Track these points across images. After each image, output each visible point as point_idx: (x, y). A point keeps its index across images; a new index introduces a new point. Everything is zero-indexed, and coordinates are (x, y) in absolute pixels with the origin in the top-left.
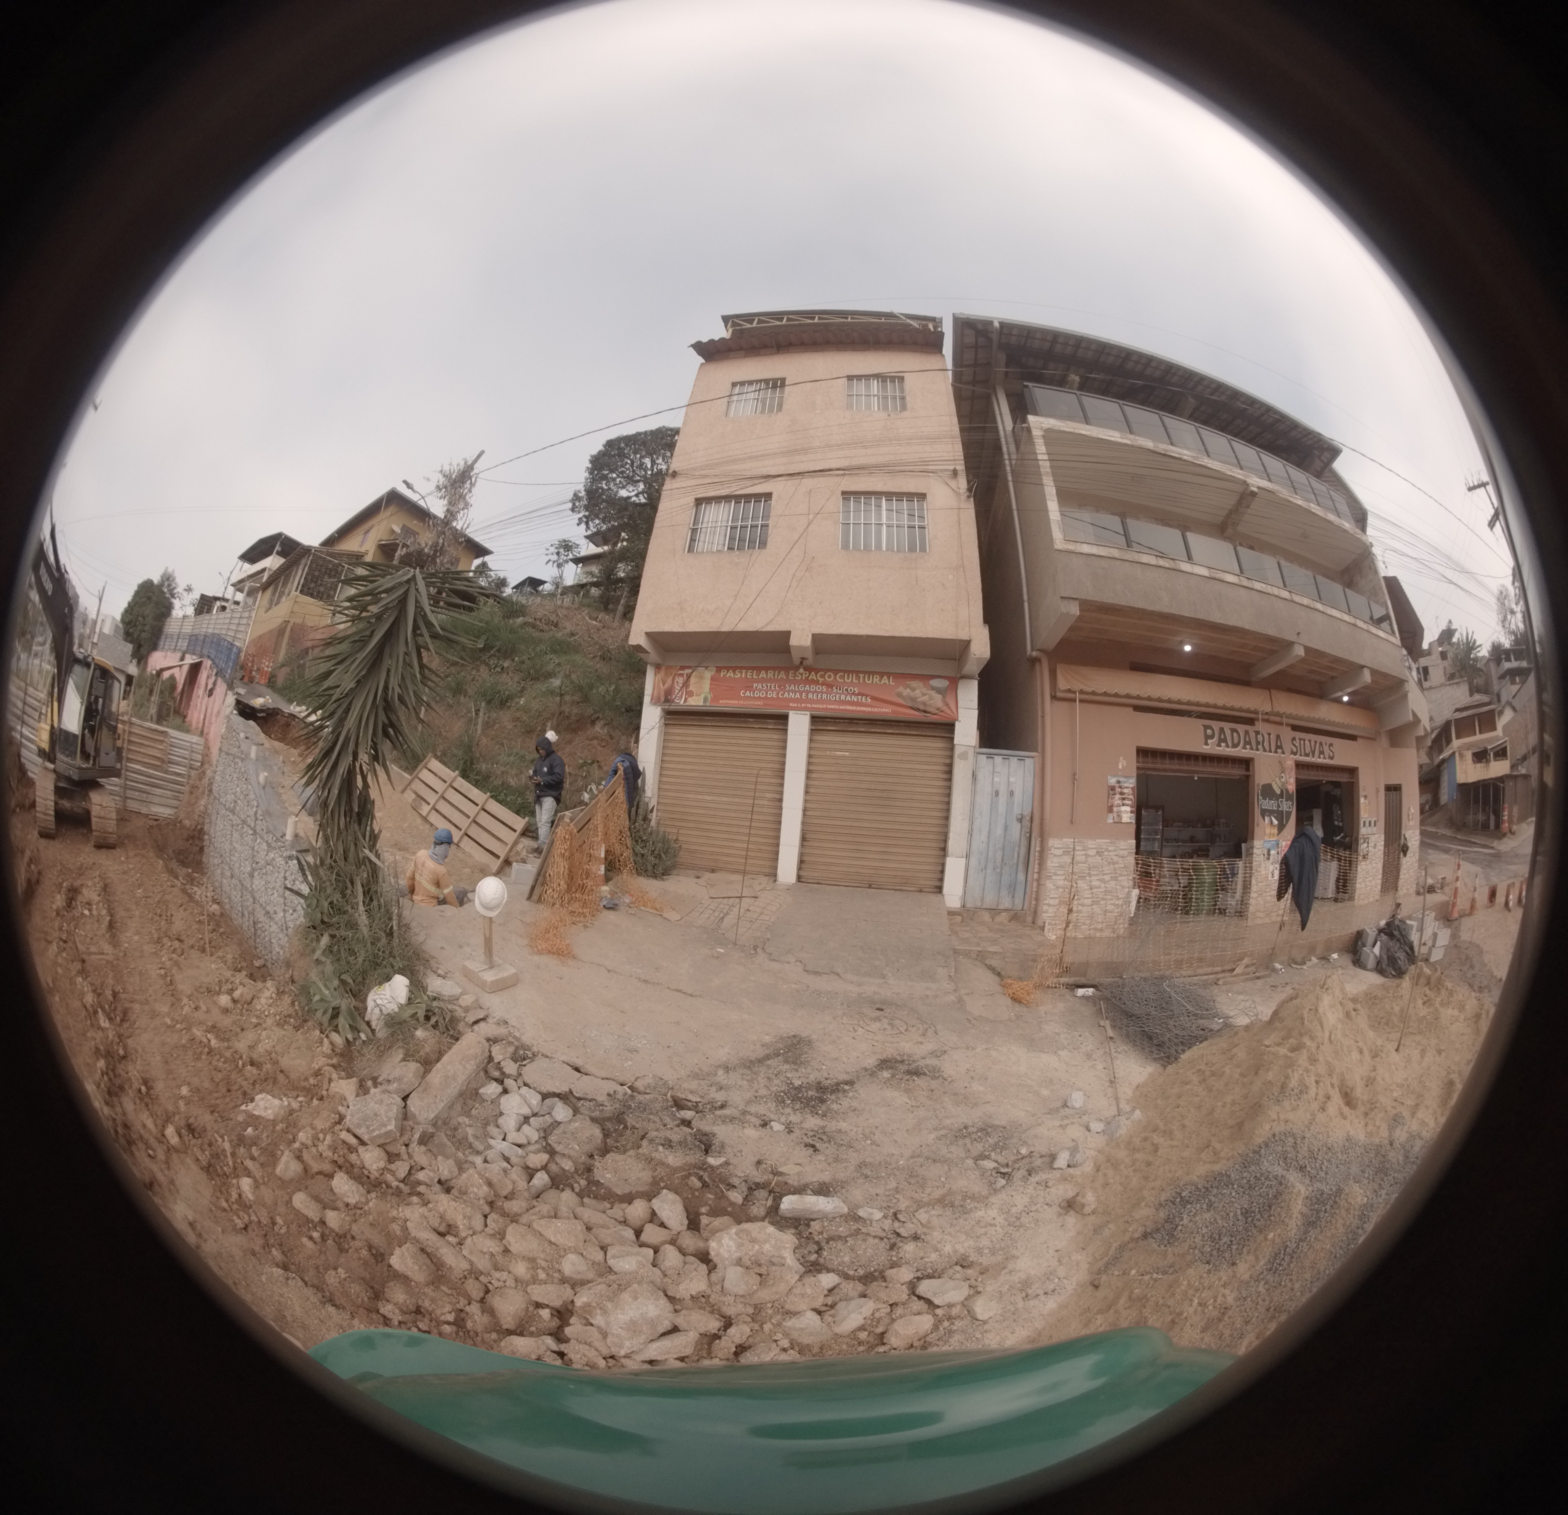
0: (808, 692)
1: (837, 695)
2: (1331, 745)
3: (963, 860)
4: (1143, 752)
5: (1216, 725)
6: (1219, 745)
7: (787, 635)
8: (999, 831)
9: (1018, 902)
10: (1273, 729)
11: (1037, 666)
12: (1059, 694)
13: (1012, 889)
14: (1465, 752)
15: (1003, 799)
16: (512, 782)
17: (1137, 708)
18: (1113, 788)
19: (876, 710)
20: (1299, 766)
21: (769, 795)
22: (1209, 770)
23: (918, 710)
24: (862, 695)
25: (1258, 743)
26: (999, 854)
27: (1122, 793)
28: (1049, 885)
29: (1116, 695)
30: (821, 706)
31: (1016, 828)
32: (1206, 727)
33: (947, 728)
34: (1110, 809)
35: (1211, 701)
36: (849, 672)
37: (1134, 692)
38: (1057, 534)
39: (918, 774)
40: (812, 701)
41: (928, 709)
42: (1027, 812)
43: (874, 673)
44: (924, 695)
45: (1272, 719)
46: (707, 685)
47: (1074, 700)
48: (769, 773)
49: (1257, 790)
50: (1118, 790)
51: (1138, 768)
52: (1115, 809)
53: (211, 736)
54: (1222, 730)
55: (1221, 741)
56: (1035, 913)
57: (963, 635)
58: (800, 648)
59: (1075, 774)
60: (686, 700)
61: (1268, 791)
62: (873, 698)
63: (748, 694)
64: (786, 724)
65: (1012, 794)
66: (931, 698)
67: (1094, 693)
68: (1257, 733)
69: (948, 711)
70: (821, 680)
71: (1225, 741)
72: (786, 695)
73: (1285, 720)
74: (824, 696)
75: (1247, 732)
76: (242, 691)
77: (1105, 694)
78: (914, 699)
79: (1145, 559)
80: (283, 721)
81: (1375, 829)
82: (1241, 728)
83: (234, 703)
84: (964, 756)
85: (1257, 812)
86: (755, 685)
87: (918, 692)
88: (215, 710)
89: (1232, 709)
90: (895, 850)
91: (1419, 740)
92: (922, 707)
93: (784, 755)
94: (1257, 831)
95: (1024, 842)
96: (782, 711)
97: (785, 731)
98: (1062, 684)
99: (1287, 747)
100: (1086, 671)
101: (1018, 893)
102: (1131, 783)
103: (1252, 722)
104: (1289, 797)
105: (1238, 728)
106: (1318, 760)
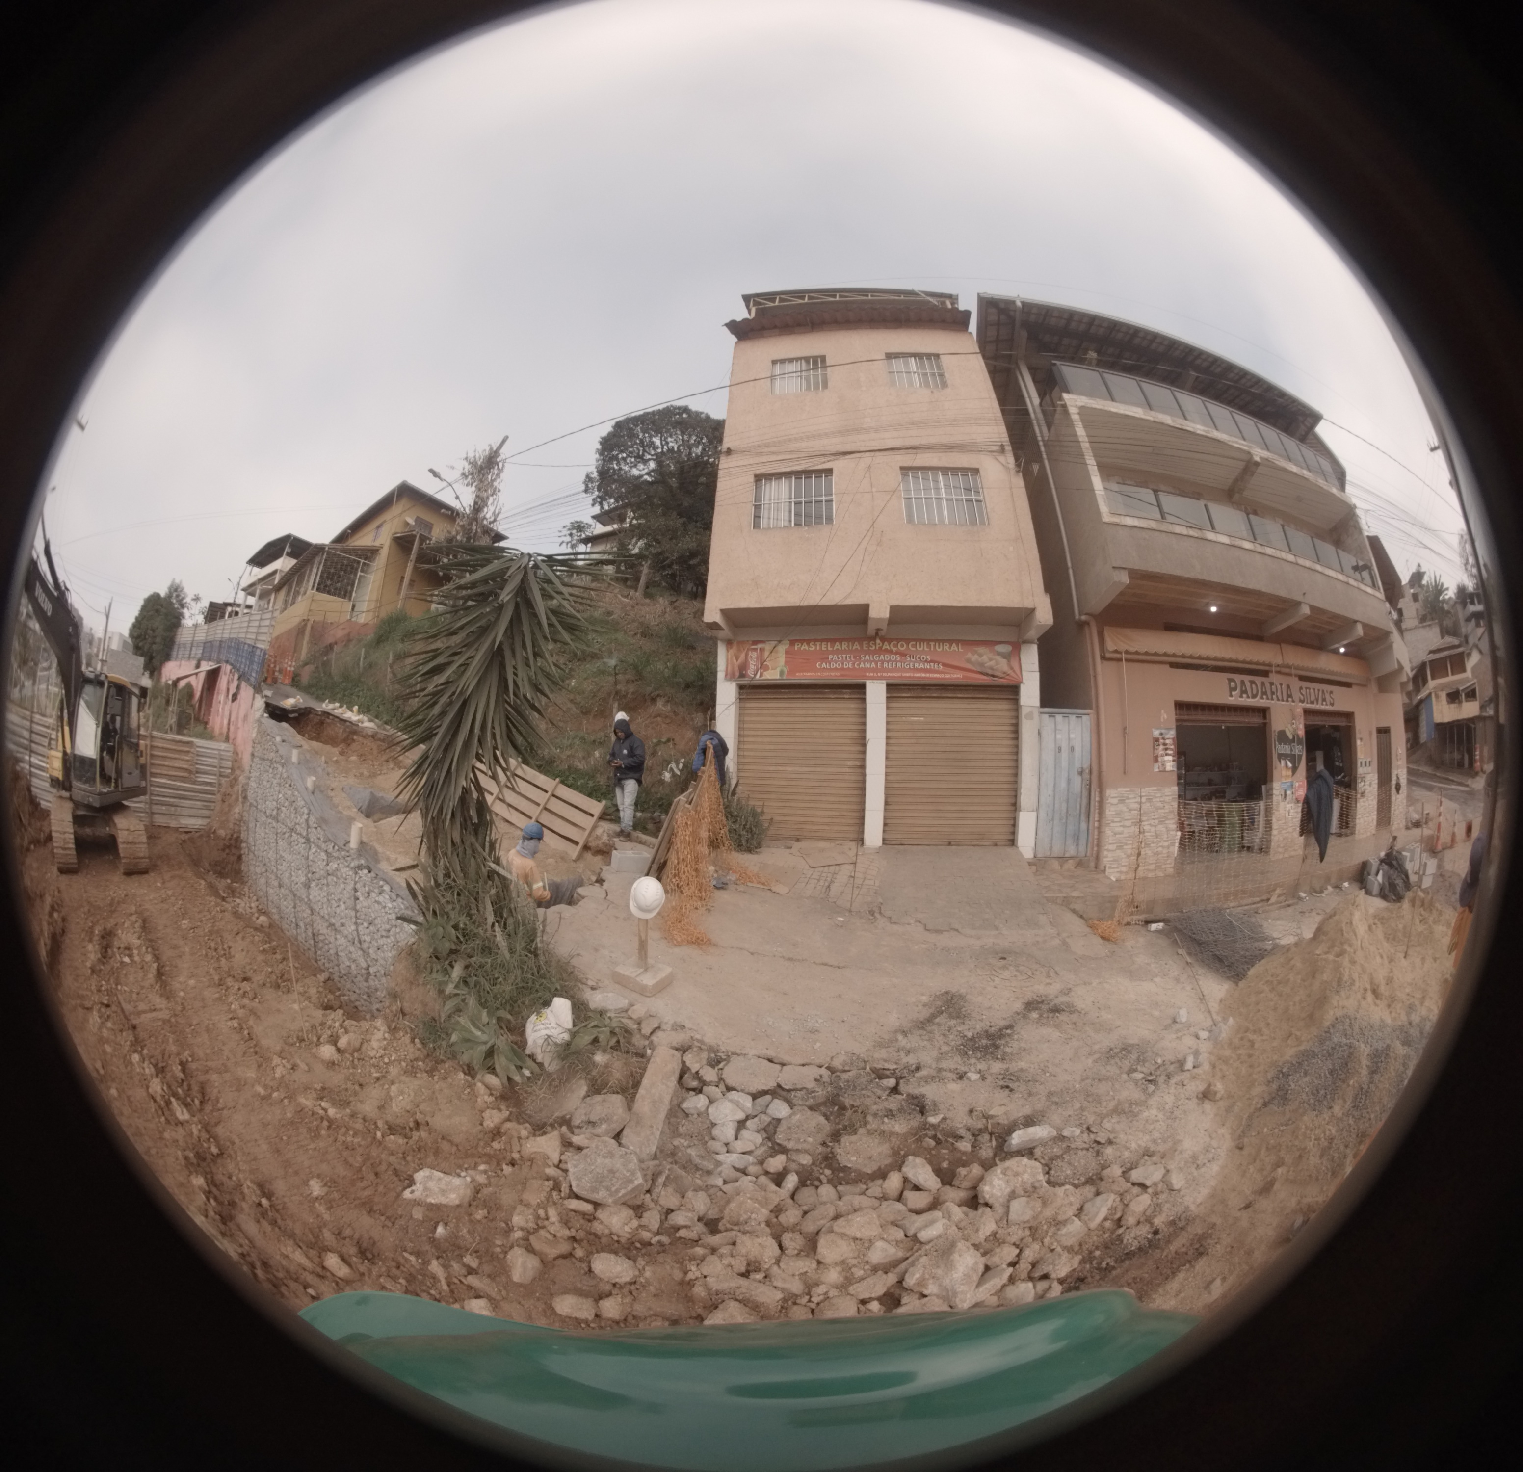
0: (883, 662)
1: (911, 663)
2: (1331, 692)
3: (1035, 814)
4: (1180, 706)
5: (1238, 678)
6: (1241, 696)
7: (866, 608)
8: (1063, 785)
9: (1082, 849)
10: (1284, 681)
11: (1086, 629)
12: (1108, 655)
13: (1076, 838)
14: (1440, 693)
15: (1065, 755)
16: (580, 765)
17: (1172, 665)
18: (1157, 740)
19: (948, 676)
20: (1307, 712)
21: (850, 763)
22: (1234, 719)
23: (986, 674)
24: (934, 662)
25: (1273, 693)
26: (1064, 806)
27: (1165, 744)
28: (1108, 832)
29: (1156, 654)
30: (896, 675)
31: (1077, 781)
32: (1230, 680)
33: (1012, 691)
34: (1156, 760)
35: (1234, 657)
36: (921, 640)
37: (1170, 651)
38: (1104, 508)
39: (988, 735)
40: (887, 670)
41: (996, 673)
42: (1086, 765)
43: (943, 641)
44: (991, 660)
45: (1284, 670)
46: (781, 659)
47: (1120, 660)
48: (848, 741)
49: (1274, 736)
50: (1161, 741)
51: (1177, 720)
52: (1160, 759)
53: (239, 741)
54: (1243, 682)
55: (1243, 692)
56: (1097, 858)
57: (1028, 604)
58: (879, 620)
59: (1125, 728)
60: (761, 675)
61: (1282, 737)
62: (944, 665)
63: (824, 665)
64: (864, 693)
65: (1072, 749)
66: (997, 663)
67: (1137, 653)
68: (1272, 684)
69: (1013, 674)
70: (894, 649)
71: (1246, 692)
72: (862, 665)
73: (1293, 671)
74: (899, 665)
75: (1263, 684)
76: (269, 693)
77: (1147, 653)
78: (982, 665)
79: (1178, 529)
80: (316, 720)
81: (1369, 769)
83: (264, 706)
84: (1030, 716)
85: (1274, 756)
86: (830, 657)
87: (985, 658)
88: (242, 715)
89: (1250, 663)
90: (971, 808)
91: (1403, 685)
92: (990, 672)
93: (864, 724)
94: (1276, 774)
95: (1085, 794)
96: (860, 681)
97: (864, 700)
98: (1110, 646)
99: (1297, 695)
100: (1129, 632)
101: (1083, 841)
102: (1171, 734)
103: (1265, 674)
104: (1300, 743)
105: (1258, 680)
106: (1321, 706)
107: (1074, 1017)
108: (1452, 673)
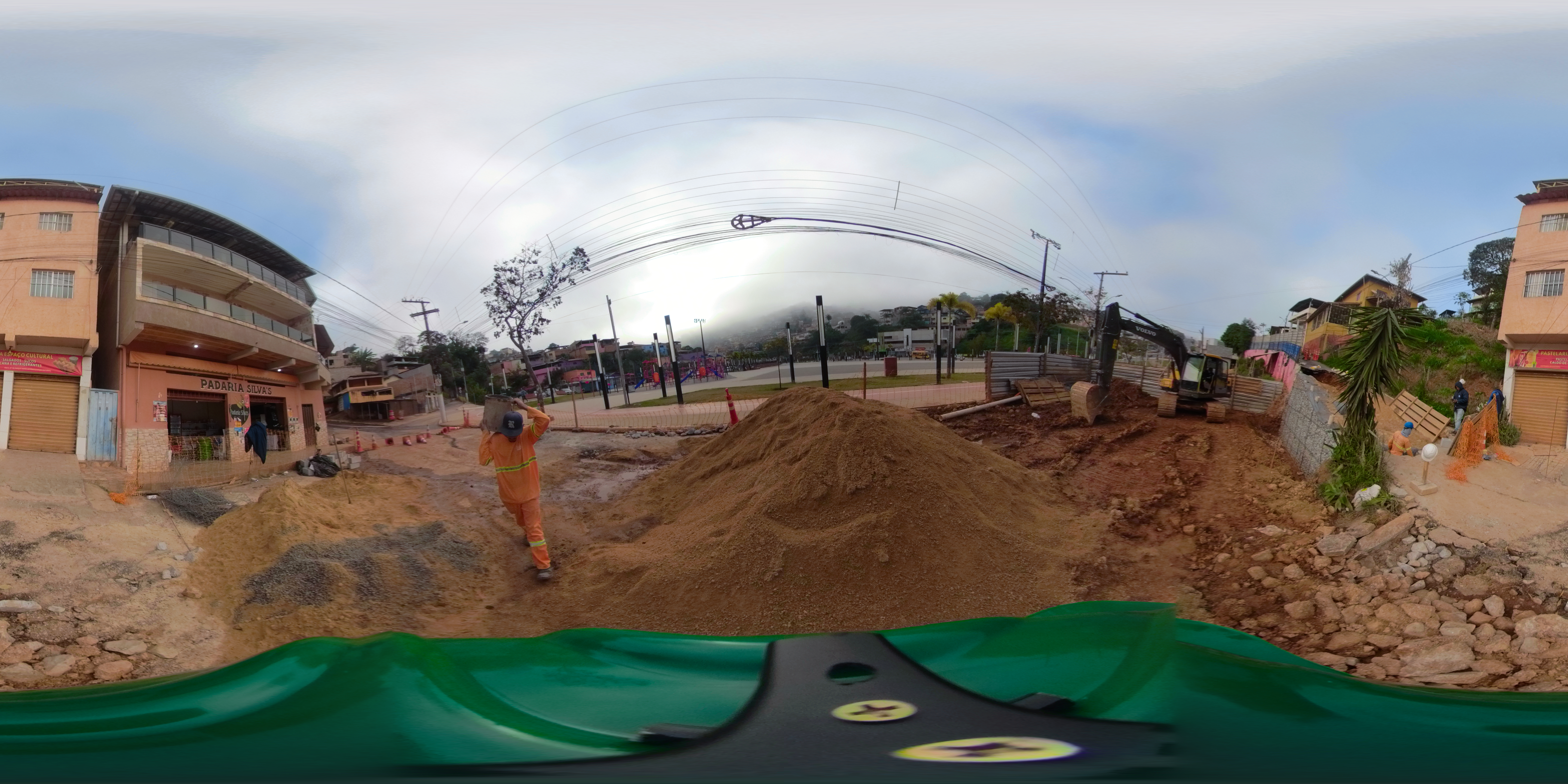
0: (12, 362)
1: (25, 363)
2: (270, 388)
3: (85, 439)
4: (170, 391)
5: (207, 380)
6: (209, 388)
7: (5, 335)
8: (101, 426)
9: (113, 457)
10: (237, 382)
11: (119, 351)
12: (131, 365)
13: (109, 452)
14: (358, 392)
15: (102, 411)
17: (172, 372)
18: (156, 406)
19: (44, 370)
20: (251, 397)
22: (203, 399)
23: (62, 370)
24: (38, 363)
25: (229, 387)
26: (102, 436)
27: (160, 409)
28: (127, 450)
29: (161, 366)
30: (17, 368)
31: (109, 424)
32: (202, 380)
33: (76, 379)
34: (155, 416)
35: (207, 368)
36: (30, 352)
37: (172, 365)
38: (138, 293)
39: (64, 400)
40: (13, 366)
41: (68, 370)
42: (114, 417)
43: (41, 354)
44: (66, 363)
45: (237, 377)
47: (138, 368)
49: (229, 407)
50: (158, 407)
51: (168, 398)
52: (157, 415)
54: (211, 382)
55: (210, 386)
56: (122, 462)
57: (86, 337)
58: (10, 342)
59: (137, 400)
61: (235, 407)
62: (42, 365)
64: (4, 377)
65: (107, 409)
66: (70, 365)
67: (147, 364)
68: (229, 383)
69: (77, 371)
70: (17, 356)
71: (212, 386)
72: (3, 363)
73: (244, 378)
74: (20, 363)
75: (224, 383)
77: (154, 365)
78: (62, 366)
79: (182, 307)
81: (297, 422)
82: (221, 381)
84: (86, 392)
85: (230, 415)
87: (63, 362)
89: (214, 372)
90: (51, 434)
91: (324, 387)
92: (65, 369)
94: (230, 424)
95: (113, 431)
97: (3, 380)
98: (132, 360)
99: (245, 388)
100: (144, 354)
101: (113, 454)
102: (165, 404)
103: (226, 378)
104: (246, 410)
106: (261, 394)
107: (82, 543)
108: (368, 385)
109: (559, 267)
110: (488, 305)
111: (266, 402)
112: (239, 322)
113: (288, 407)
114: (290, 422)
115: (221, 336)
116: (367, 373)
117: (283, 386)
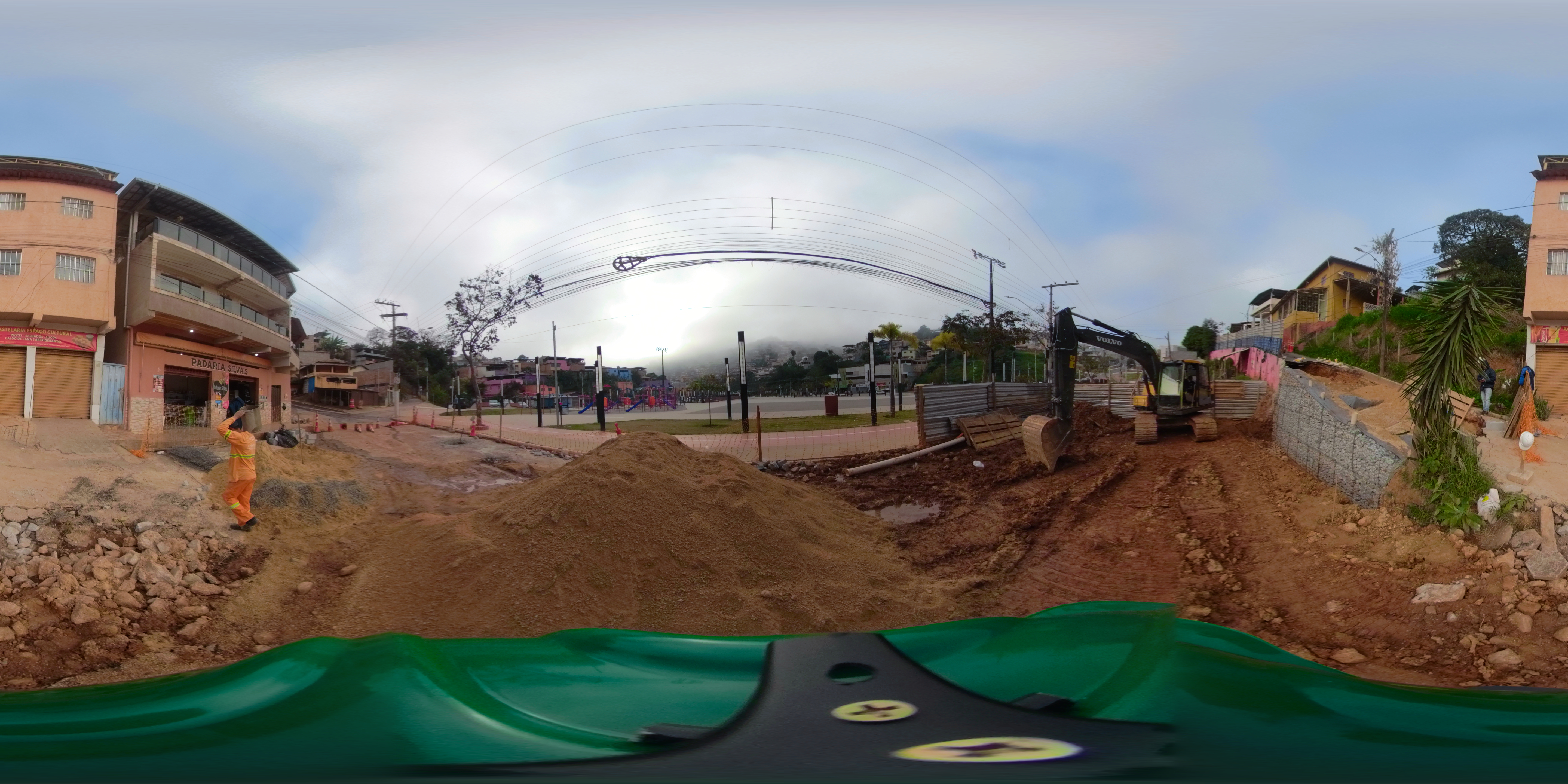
0: (35, 338)
1: (46, 339)
2: (247, 369)
3: (99, 406)
4: (167, 367)
5: (197, 359)
6: (199, 366)
7: (31, 314)
8: (111, 395)
9: (120, 421)
10: (221, 362)
11: (129, 332)
12: (137, 344)
13: (117, 417)
14: (320, 378)
15: (113, 382)
17: (166, 350)
18: (155, 379)
19: (64, 346)
20: (232, 375)
22: (189, 375)
23: (81, 347)
24: (59, 340)
25: (213, 366)
26: (112, 404)
28: (132, 415)
29: (160, 345)
30: (41, 344)
31: (118, 394)
32: (193, 359)
33: (91, 354)
34: (154, 387)
35: (197, 350)
36: (53, 330)
37: (168, 345)
38: (151, 285)
39: (79, 372)
40: (37, 342)
42: (122, 387)
43: (63, 331)
45: (221, 358)
47: (142, 346)
49: (212, 382)
50: (157, 380)
51: (165, 372)
52: (157, 387)
54: (199, 361)
55: (199, 364)
56: (127, 425)
57: (105, 320)
58: (36, 320)
59: (141, 374)
61: (217, 383)
62: (62, 341)
64: (27, 351)
65: (116, 380)
66: (86, 342)
67: (151, 344)
68: (214, 363)
69: (91, 347)
70: (43, 333)
72: (27, 339)
73: (227, 359)
74: (42, 340)
75: (209, 362)
77: (156, 344)
78: (79, 342)
79: (185, 299)
81: (267, 399)
84: (99, 365)
85: (212, 391)
87: (81, 340)
89: (204, 353)
90: (70, 403)
91: (293, 371)
93: (26, 365)
94: (212, 397)
95: (121, 399)
96: (25, 346)
97: (26, 354)
98: (138, 339)
99: (227, 368)
100: (148, 335)
101: (120, 418)
102: (162, 377)
103: (212, 359)
104: (226, 386)
105: (207, 361)
106: (239, 374)
107: (138, 485)
108: (334, 372)
109: (515, 290)
110: (450, 317)
111: (242, 380)
112: (229, 314)
113: (260, 386)
114: (260, 400)
115: (214, 325)
116: (335, 360)
117: (258, 368)
